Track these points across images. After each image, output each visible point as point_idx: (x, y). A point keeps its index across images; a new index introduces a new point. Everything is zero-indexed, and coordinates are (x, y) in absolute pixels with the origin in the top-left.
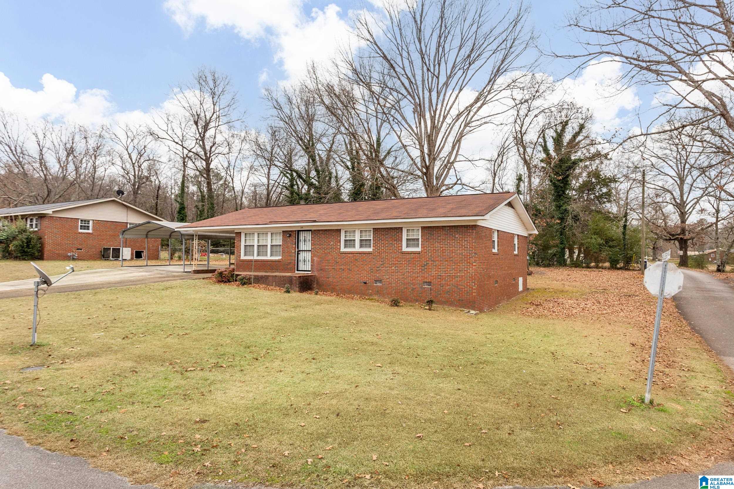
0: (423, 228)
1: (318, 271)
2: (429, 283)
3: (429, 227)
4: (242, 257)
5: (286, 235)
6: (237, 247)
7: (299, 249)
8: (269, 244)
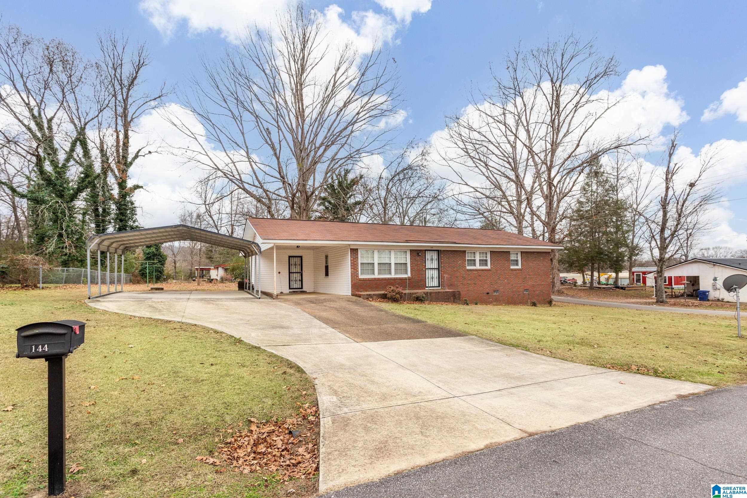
0: (522, 253)
1: (448, 286)
2: (527, 290)
3: (526, 252)
4: (361, 277)
5: (415, 254)
6: (354, 266)
7: (427, 267)
8: (393, 262)
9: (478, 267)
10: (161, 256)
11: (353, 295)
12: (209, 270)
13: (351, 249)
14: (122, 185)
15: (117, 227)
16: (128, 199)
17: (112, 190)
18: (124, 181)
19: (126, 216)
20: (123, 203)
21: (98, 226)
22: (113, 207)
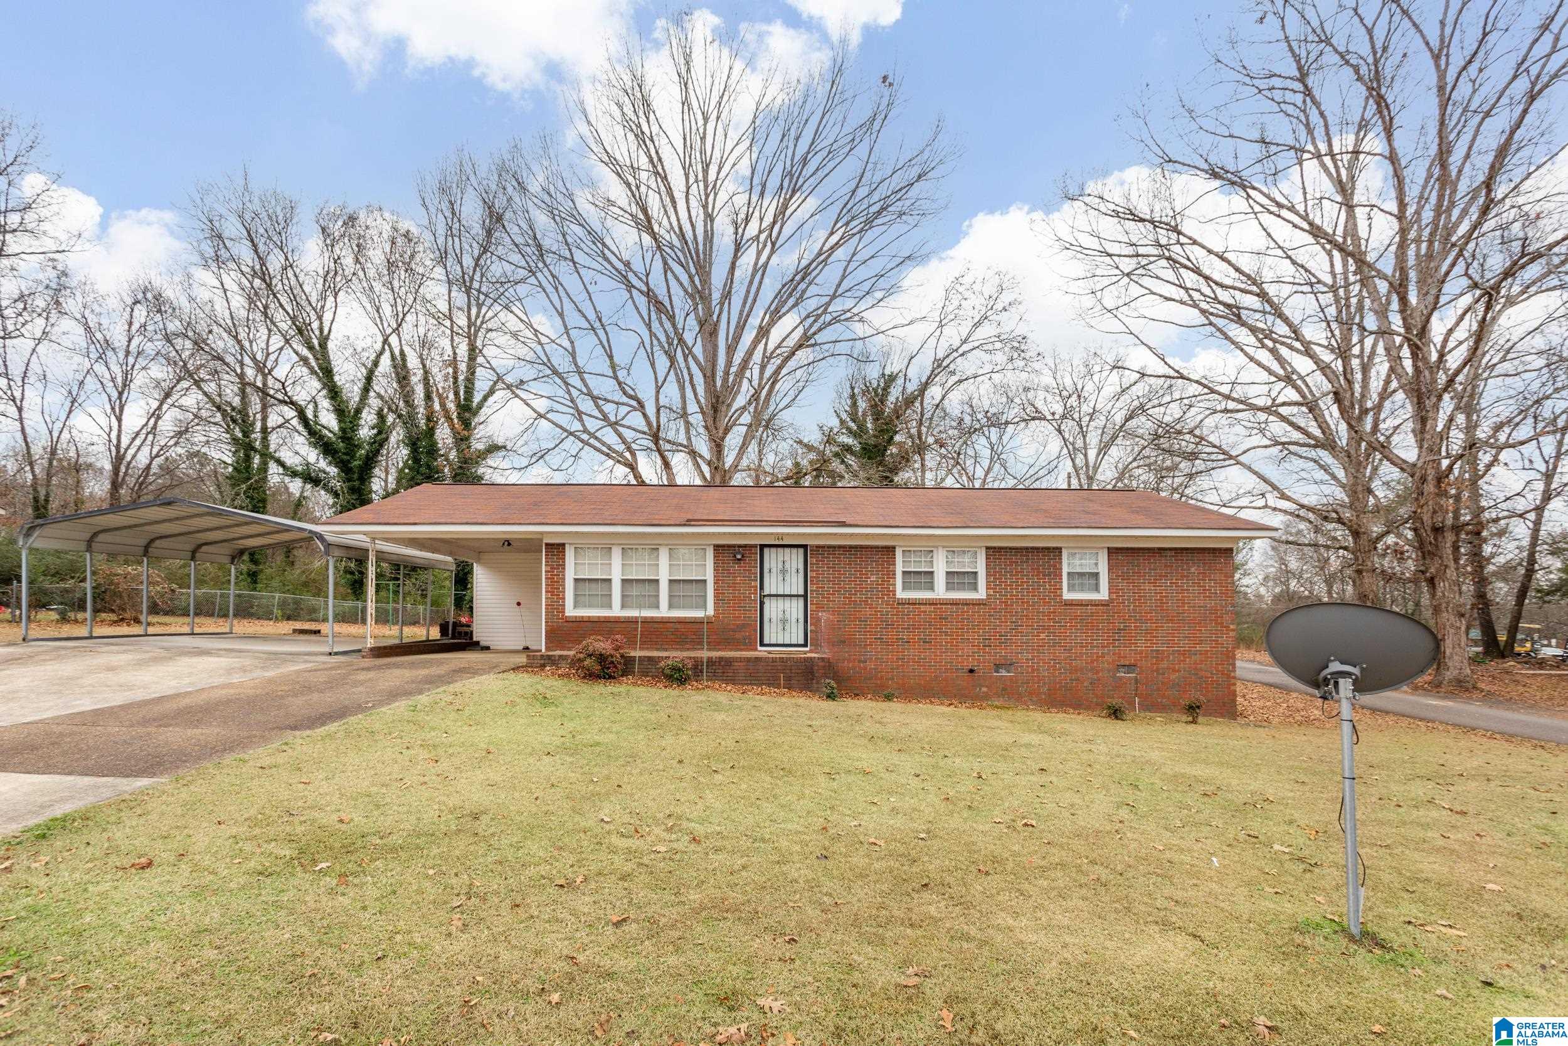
0: (1112, 552)
1: (832, 644)
2: (1130, 667)
3: (1127, 549)
4: (570, 611)
5: (729, 555)
6: (553, 583)
7: (766, 592)
8: (664, 577)
9: (940, 591)
13: (546, 545)
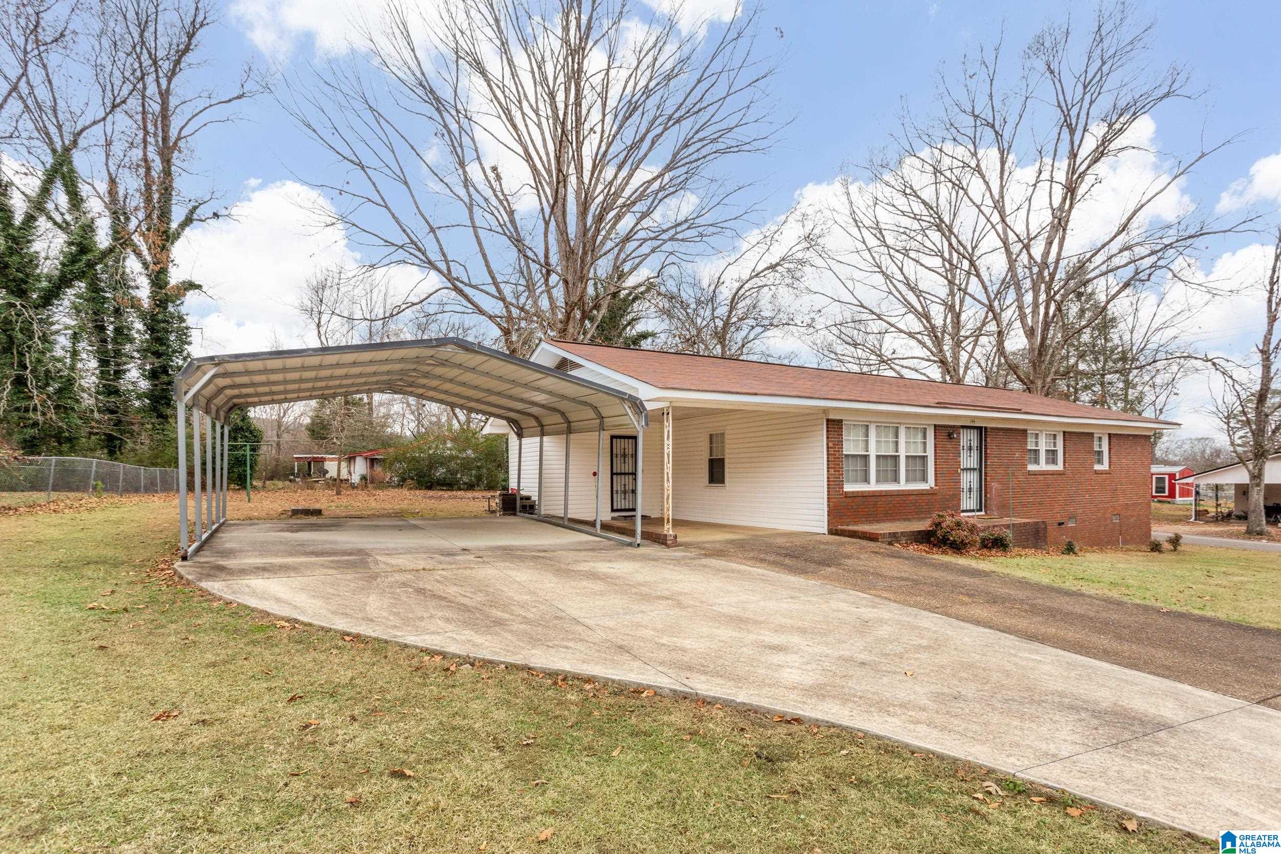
0: (1111, 436)
1: (998, 509)
2: (1117, 516)
3: (1116, 434)
4: (848, 488)
5: (943, 435)
6: (835, 460)
7: (961, 466)
8: (902, 454)
9: (1043, 465)
10: (251, 432)
11: (831, 532)
12: (323, 460)
13: (828, 420)
14: (158, 279)
15: (148, 367)
16: (171, 308)
17: (138, 288)
18: (163, 271)
19: (169, 346)
20: (160, 317)
21: (104, 363)
22: (139, 326)
